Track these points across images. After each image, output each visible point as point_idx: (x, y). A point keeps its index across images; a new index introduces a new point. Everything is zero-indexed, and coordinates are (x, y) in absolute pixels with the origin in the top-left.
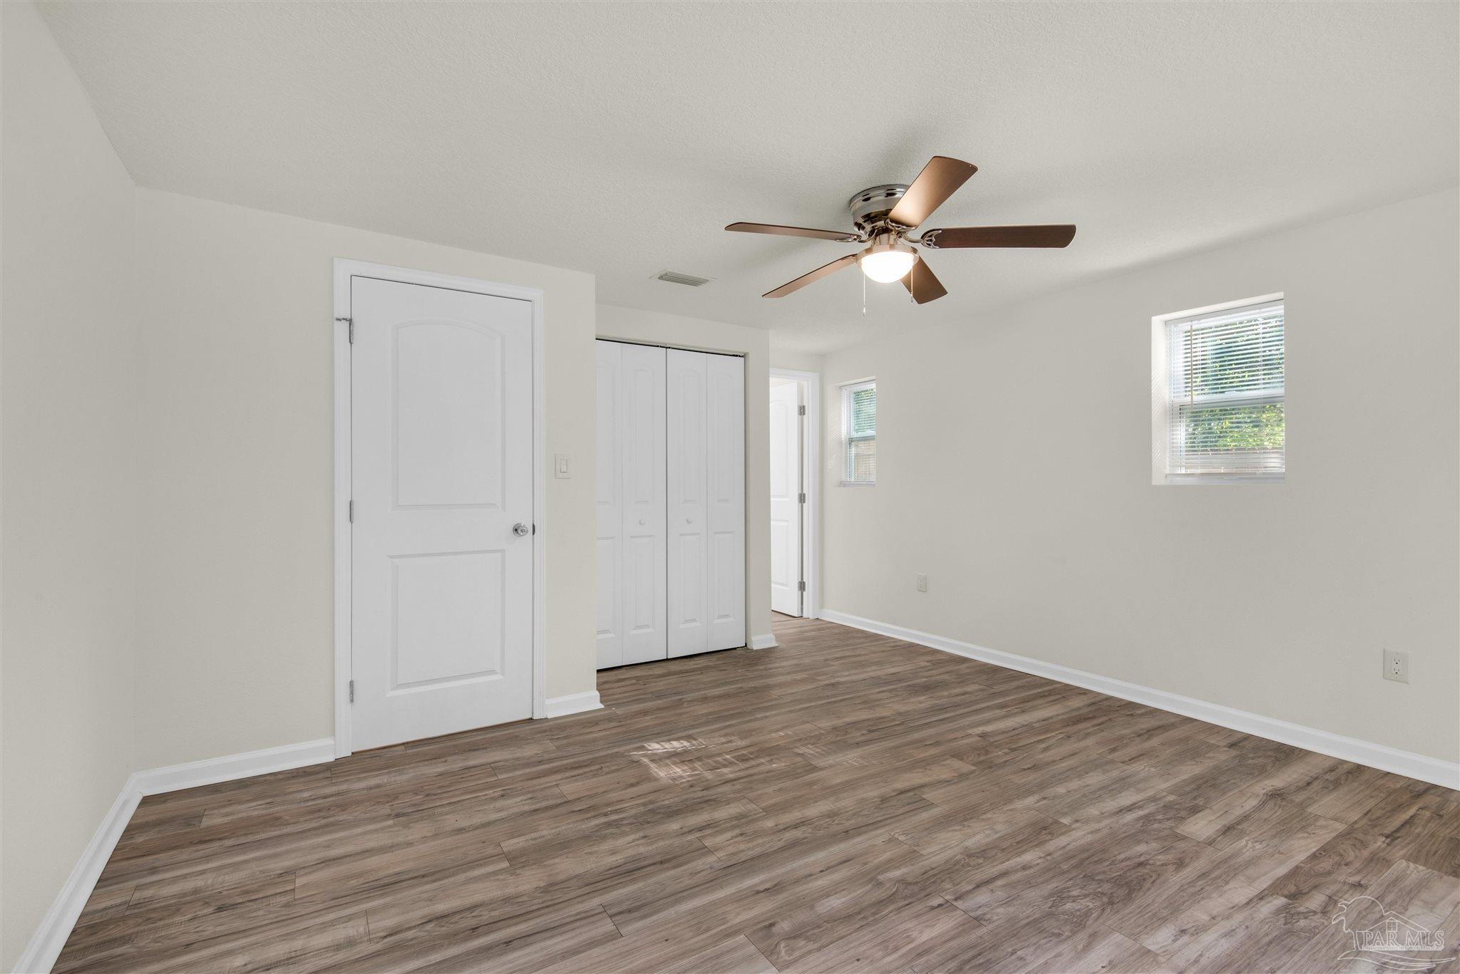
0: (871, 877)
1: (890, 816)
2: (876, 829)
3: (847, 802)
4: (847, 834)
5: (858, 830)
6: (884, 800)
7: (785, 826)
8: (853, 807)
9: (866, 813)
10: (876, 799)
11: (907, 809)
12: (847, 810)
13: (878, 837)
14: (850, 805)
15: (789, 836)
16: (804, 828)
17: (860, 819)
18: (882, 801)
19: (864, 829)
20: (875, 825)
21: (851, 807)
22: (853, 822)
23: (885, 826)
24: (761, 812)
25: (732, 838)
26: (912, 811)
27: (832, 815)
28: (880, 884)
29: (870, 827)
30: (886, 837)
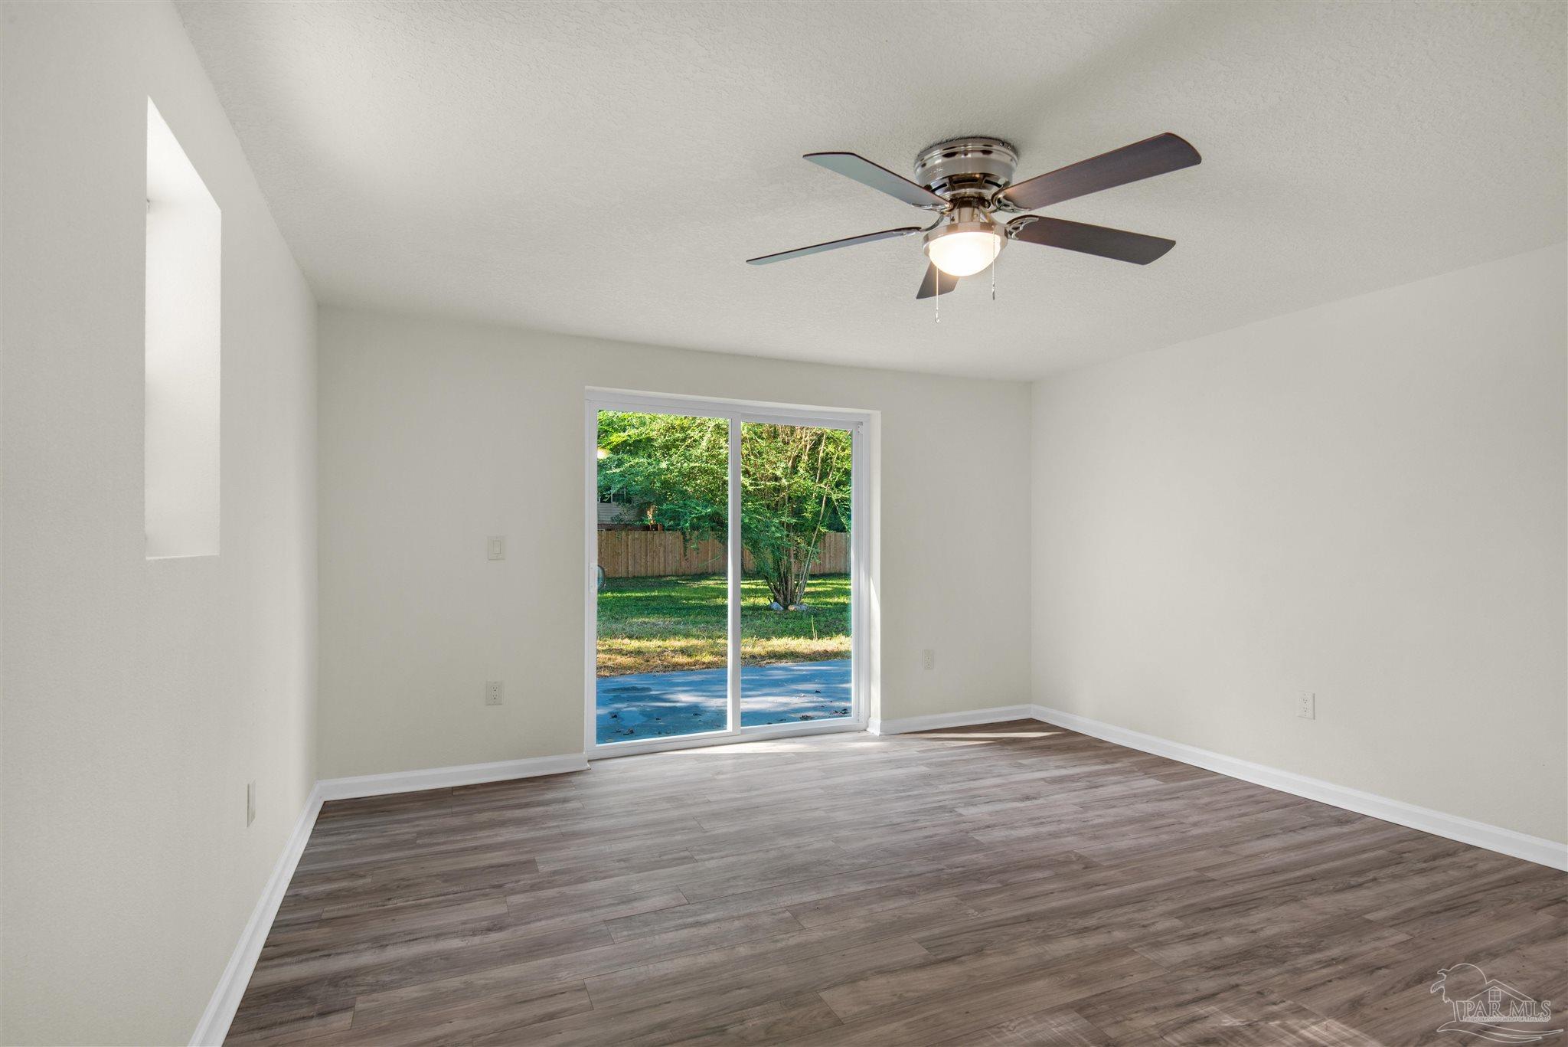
0: (1006, 885)
1: (977, 933)
2: (996, 921)
3: (1027, 952)
4: (1029, 919)
5: (1016, 921)
6: (979, 952)
7: (1098, 930)
8: (1020, 945)
9: (1004, 937)
10: (989, 952)
11: (955, 939)
12: (1027, 942)
13: (995, 913)
14: (1024, 948)
15: (1091, 922)
16: (1077, 927)
17: (1013, 931)
18: (982, 950)
19: (1009, 922)
20: (999, 924)
21: (1023, 946)
22: (1021, 929)
23: (985, 923)
24: (1136, 948)
25: (1153, 923)
26: (949, 936)
27: (1046, 938)
28: (1000, 882)
29: (1001, 923)
30: (987, 913)
